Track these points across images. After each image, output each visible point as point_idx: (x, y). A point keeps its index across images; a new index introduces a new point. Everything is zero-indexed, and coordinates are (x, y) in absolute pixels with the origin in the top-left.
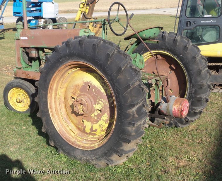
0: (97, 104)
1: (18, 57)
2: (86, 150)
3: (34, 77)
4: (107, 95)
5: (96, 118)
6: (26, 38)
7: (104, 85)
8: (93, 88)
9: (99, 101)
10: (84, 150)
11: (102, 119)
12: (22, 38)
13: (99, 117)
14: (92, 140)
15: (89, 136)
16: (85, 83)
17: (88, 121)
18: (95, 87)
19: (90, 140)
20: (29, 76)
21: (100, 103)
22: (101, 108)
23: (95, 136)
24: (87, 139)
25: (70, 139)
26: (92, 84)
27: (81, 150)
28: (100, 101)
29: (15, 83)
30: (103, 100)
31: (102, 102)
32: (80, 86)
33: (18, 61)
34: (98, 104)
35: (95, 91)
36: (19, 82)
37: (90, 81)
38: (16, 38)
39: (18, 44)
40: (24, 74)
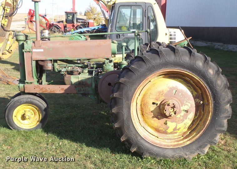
0: (183, 106)
1: (29, 71)
2: (176, 148)
3: (52, 90)
4: (193, 96)
5: (181, 118)
6: (42, 50)
7: (189, 88)
8: (180, 92)
9: (186, 103)
10: (174, 148)
11: (188, 118)
12: (34, 50)
13: (185, 117)
14: (174, 138)
15: (169, 135)
16: (171, 88)
17: (172, 122)
18: (182, 91)
19: (173, 138)
20: (44, 90)
21: (187, 105)
22: (188, 108)
23: (175, 135)
24: (169, 138)
25: (155, 142)
26: (179, 89)
27: (171, 148)
28: (188, 102)
29: (24, 99)
30: (190, 101)
31: (189, 103)
32: (165, 92)
33: (29, 75)
34: (185, 105)
35: (182, 94)
36: (30, 98)
37: (176, 86)
38: (26, 51)
39: (29, 57)
40: (37, 89)
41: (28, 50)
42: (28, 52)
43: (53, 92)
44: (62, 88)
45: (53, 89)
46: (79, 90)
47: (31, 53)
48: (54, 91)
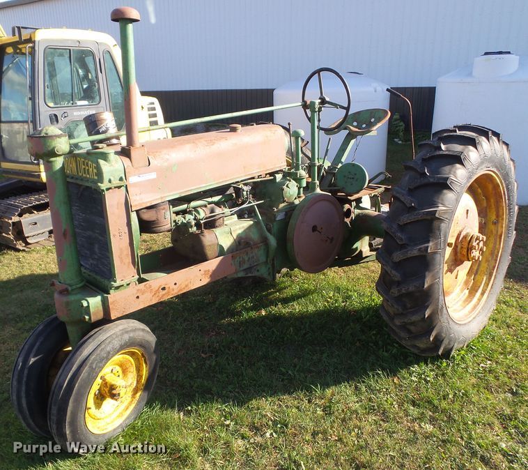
3: (183, 285)
6: (152, 176)
12: (134, 180)
33: (122, 261)
38: (109, 185)
39: (118, 204)
40: (145, 295)
41: (116, 182)
42: (115, 187)
43: (185, 291)
44: (205, 271)
45: (187, 280)
46: (240, 263)
47: (123, 188)
48: (186, 286)
